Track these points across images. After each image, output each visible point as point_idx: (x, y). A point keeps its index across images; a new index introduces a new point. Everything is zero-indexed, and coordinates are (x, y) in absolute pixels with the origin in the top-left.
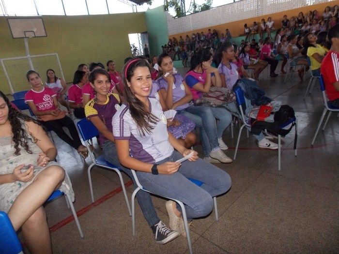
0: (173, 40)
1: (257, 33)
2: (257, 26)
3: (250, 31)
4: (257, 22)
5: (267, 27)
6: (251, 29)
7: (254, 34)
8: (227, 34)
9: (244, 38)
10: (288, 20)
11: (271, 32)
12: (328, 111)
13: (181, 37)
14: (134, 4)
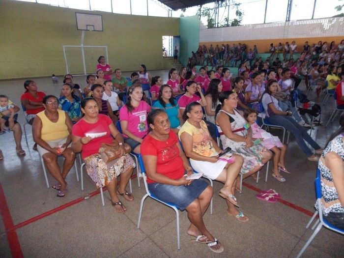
0: (203, 47)
1: (281, 53)
2: (281, 47)
3: (275, 50)
4: (282, 43)
5: (290, 48)
6: (276, 48)
7: (279, 53)
8: (254, 49)
9: (269, 55)
10: (308, 46)
11: (293, 54)
12: (337, 110)
13: (212, 45)
14: (171, 9)
